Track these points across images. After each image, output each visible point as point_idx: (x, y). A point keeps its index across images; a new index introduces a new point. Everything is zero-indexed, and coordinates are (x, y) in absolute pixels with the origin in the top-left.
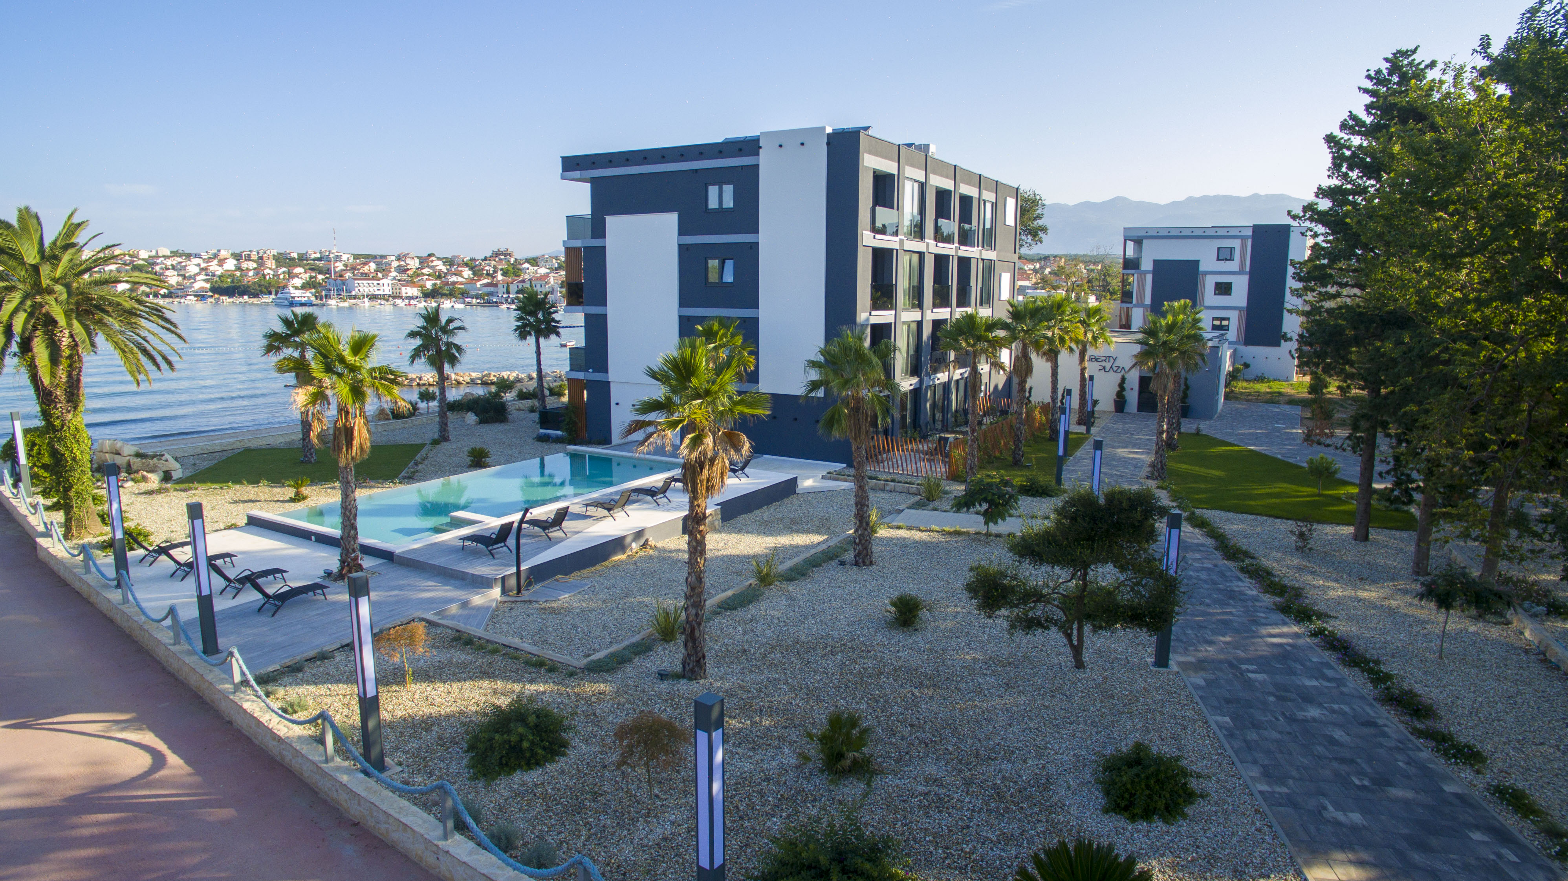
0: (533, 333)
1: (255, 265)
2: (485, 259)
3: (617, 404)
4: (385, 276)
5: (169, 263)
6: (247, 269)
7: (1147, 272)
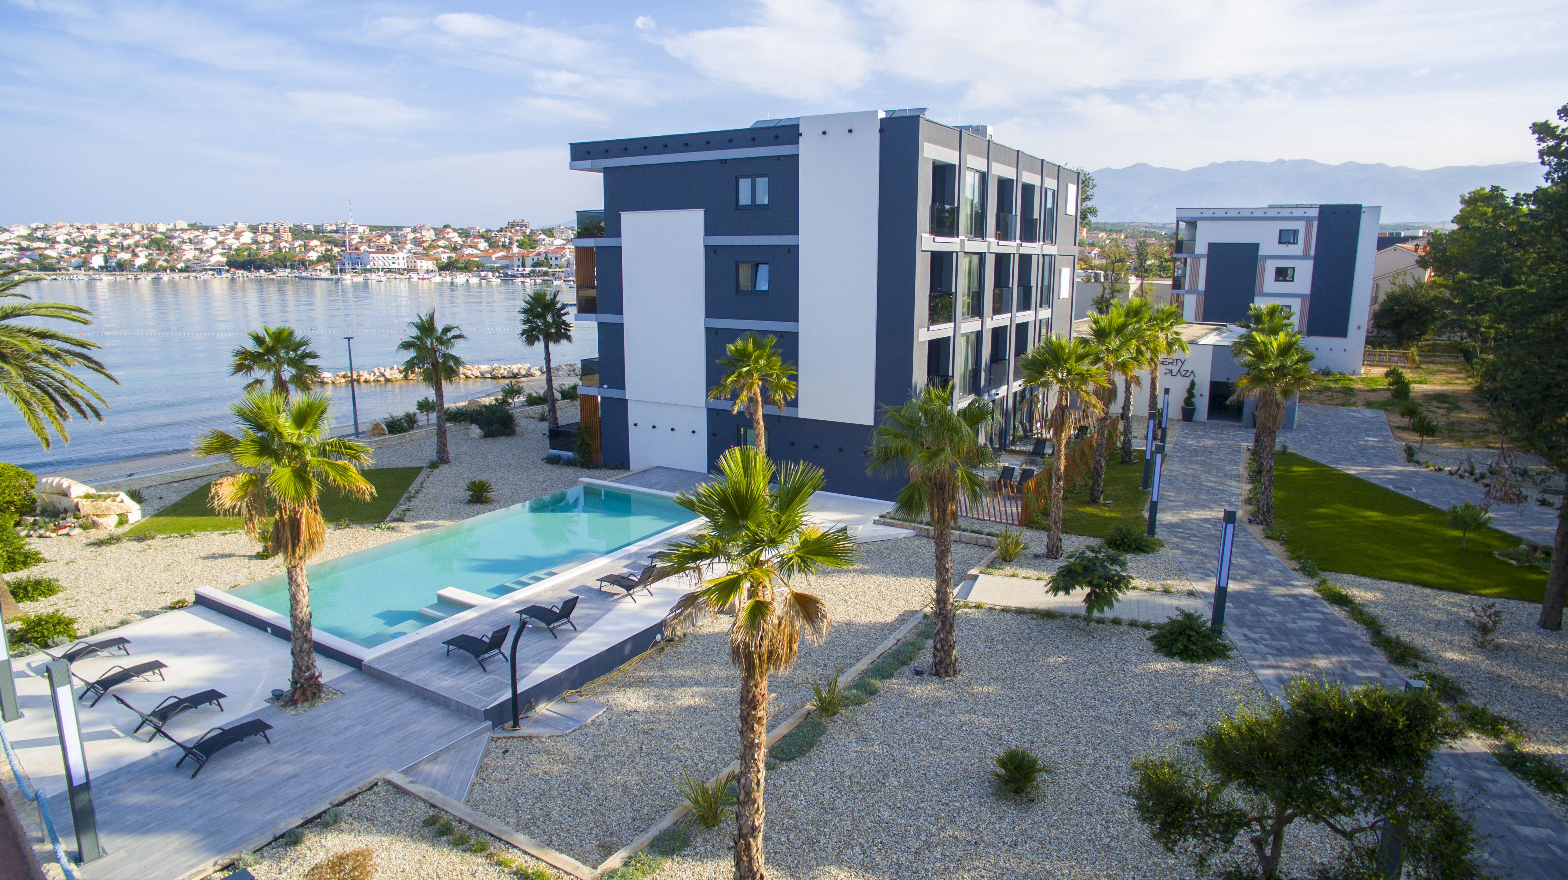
0: (541, 337)
1: (271, 238)
2: (501, 230)
3: (636, 425)
4: (401, 249)
5: (186, 236)
6: (264, 242)
7: (1202, 256)
